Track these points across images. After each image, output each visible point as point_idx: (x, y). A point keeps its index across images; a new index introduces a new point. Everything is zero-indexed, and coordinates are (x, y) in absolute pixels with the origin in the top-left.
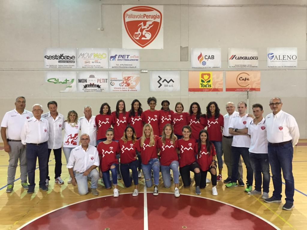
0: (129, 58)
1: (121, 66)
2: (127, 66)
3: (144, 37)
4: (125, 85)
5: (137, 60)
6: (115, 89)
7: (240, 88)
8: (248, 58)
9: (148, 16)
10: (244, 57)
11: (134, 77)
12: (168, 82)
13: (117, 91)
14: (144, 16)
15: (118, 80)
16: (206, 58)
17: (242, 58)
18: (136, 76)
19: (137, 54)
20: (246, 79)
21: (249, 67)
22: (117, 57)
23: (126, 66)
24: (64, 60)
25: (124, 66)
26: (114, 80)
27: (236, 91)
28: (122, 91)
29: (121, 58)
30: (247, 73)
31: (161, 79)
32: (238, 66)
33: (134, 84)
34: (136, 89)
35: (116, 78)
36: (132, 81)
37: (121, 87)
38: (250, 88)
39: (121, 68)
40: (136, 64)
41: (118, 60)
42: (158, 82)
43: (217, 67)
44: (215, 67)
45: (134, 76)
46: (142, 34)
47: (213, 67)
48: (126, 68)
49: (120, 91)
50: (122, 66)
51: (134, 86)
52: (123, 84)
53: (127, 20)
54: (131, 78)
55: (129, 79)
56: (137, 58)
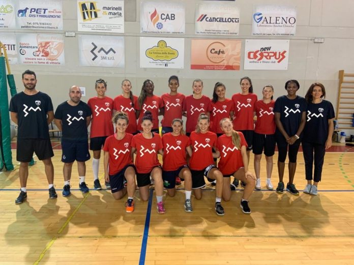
0: (47, 13)
1: (34, 26)
2: (44, 26)
4: (41, 54)
5: (59, 17)
6: (27, 61)
7: (211, 66)
8: (224, 20)
10: (218, 18)
11: (55, 44)
12: (107, 53)
13: (30, 62)
15: (31, 47)
16: (163, 18)
17: (216, 20)
18: (59, 41)
19: (58, 7)
20: (219, 51)
21: (225, 34)
22: (28, 11)
23: (42, 26)
25: (40, 26)
26: (25, 47)
27: (206, 69)
28: (37, 64)
29: (35, 13)
30: (222, 43)
31: (96, 47)
32: (209, 32)
33: (55, 53)
34: (59, 61)
35: (28, 44)
36: (52, 50)
37: (37, 57)
38: (226, 64)
39: (35, 29)
40: (58, 23)
41: (30, 16)
42: (92, 51)
43: (179, 33)
44: (176, 33)
45: (56, 42)
47: (173, 33)
48: (43, 29)
49: (34, 64)
50: (36, 25)
51: (55, 56)
52: (38, 53)
54: (50, 43)
55: (48, 45)
56: (58, 14)
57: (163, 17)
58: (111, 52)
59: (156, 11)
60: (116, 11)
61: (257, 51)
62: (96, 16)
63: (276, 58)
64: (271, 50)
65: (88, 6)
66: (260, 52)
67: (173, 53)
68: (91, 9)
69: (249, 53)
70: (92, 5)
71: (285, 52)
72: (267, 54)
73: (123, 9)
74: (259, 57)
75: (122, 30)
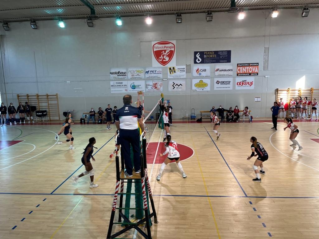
0: (156, 72)
3: (165, 59)
4: (154, 88)
5: (161, 73)
8: (226, 70)
9: (167, 47)
11: (159, 84)
12: (179, 86)
13: (150, 91)
14: (165, 47)
15: (150, 85)
17: (223, 70)
18: (160, 82)
19: (161, 70)
21: (227, 76)
22: (149, 72)
23: (155, 77)
24: (120, 74)
26: (148, 85)
28: (152, 92)
29: (152, 72)
31: (174, 84)
32: (220, 75)
33: (159, 87)
34: (160, 90)
37: (152, 89)
40: (161, 76)
41: (150, 74)
42: (173, 86)
43: (208, 76)
45: (159, 83)
46: (163, 58)
47: (205, 76)
50: (152, 77)
53: (155, 50)
56: (161, 72)
57: (201, 70)
58: (181, 85)
59: (198, 69)
60: (183, 70)
61: (241, 82)
62: (175, 72)
63: (249, 84)
64: (247, 81)
65: (172, 68)
66: (242, 82)
67: (206, 85)
68: (173, 69)
69: (237, 83)
70: (173, 68)
71: (253, 82)
72: (245, 83)
73: (185, 69)
74: (242, 84)
75: (185, 77)
